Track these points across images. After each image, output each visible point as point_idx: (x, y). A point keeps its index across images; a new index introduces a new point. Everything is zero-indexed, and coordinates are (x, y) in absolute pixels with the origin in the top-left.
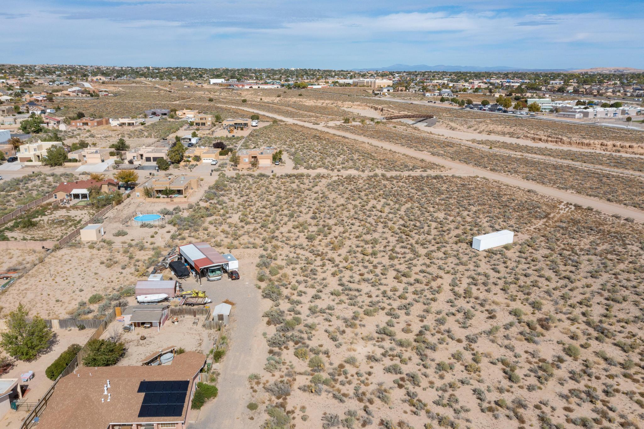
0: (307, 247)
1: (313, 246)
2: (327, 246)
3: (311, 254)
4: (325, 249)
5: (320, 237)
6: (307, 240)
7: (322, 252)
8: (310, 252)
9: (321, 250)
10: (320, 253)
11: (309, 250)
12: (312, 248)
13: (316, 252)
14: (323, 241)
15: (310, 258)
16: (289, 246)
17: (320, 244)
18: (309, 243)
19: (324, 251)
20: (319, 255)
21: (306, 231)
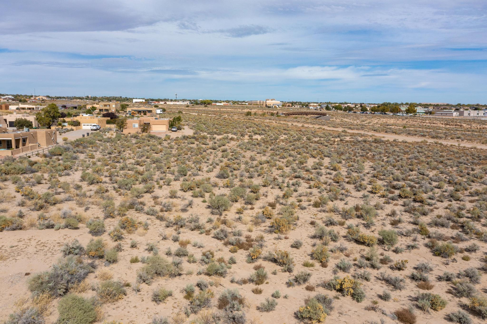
0: (208, 226)
1: (224, 222)
2: (256, 223)
3: (220, 244)
4: (254, 228)
5: (238, 206)
6: (209, 210)
7: (248, 237)
8: (217, 237)
9: (246, 233)
10: (243, 239)
11: (213, 232)
12: (222, 226)
13: (232, 239)
14: (246, 212)
15: (217, 255)
16: (164, 223)
17: (240, 219)
18: (215, 218)
19: (254, 236)
20: (240, 246)
21: (207, 195)
